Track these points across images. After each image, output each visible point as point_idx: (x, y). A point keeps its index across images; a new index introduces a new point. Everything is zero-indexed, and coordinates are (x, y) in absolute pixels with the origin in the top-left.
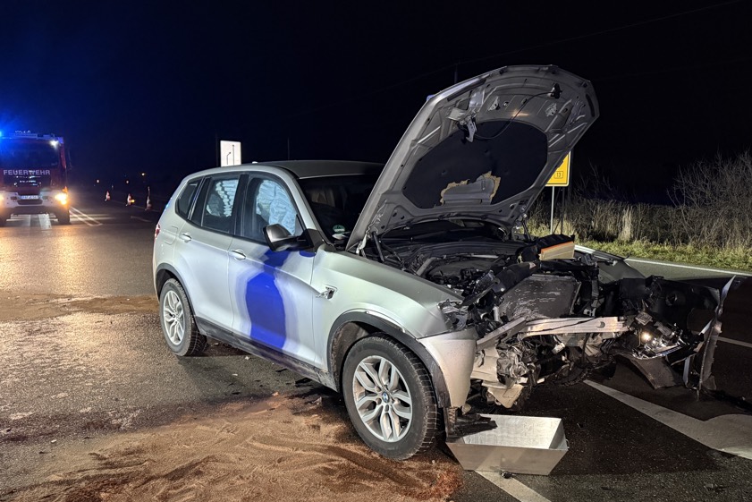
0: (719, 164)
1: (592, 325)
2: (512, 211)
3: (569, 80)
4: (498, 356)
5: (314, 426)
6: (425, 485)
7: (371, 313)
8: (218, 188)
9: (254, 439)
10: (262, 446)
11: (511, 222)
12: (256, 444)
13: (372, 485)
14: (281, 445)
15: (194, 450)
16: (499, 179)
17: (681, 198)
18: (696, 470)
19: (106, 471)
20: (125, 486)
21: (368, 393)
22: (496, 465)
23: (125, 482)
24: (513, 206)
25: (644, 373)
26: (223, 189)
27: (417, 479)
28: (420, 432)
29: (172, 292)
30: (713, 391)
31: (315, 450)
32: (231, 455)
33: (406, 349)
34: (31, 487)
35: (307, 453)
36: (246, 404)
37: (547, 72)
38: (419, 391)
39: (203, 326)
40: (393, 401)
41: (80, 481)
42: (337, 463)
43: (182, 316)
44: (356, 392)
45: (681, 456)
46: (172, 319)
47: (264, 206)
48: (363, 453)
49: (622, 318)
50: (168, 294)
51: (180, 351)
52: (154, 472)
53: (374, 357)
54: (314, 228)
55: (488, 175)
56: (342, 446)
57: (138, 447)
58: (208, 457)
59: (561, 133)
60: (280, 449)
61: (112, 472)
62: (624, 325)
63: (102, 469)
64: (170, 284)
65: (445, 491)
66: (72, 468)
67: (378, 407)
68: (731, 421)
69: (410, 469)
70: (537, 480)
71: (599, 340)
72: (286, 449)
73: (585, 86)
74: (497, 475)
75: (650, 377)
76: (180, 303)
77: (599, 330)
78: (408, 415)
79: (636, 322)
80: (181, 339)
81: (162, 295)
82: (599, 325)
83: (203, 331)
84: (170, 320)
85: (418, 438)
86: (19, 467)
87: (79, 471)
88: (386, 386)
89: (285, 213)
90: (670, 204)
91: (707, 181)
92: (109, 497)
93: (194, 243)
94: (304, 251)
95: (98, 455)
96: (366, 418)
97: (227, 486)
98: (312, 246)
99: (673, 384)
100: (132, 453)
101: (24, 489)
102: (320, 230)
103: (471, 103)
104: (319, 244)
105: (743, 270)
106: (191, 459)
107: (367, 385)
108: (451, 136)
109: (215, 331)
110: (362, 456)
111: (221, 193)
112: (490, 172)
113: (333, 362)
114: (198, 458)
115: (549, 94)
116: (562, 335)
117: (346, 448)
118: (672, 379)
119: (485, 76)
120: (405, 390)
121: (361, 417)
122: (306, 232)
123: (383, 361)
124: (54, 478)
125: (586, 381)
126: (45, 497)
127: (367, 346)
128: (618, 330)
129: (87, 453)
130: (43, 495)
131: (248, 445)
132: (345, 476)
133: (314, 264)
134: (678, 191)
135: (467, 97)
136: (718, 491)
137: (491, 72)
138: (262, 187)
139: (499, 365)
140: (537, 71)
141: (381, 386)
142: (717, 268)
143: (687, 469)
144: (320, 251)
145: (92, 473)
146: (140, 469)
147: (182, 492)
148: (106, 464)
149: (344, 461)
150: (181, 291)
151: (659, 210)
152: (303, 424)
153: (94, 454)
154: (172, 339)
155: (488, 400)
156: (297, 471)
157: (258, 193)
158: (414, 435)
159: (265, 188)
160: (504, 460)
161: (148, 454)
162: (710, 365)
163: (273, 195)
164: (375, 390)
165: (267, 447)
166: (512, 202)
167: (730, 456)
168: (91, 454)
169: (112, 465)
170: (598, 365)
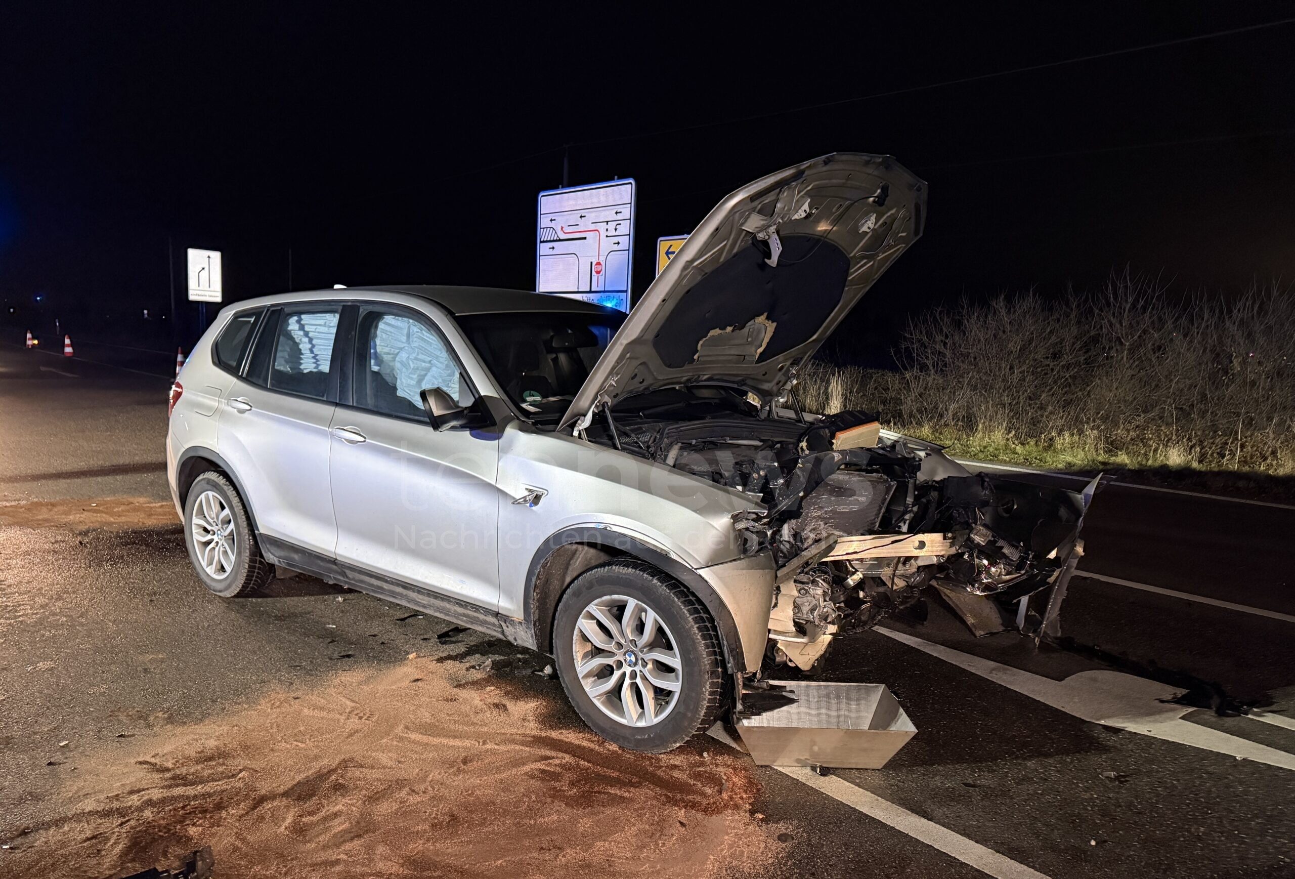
0: (965, 311)
1: (908, 546)
2: (780, 374)
3: (902, 177)
4: (796, 593)
5: (496, 706)
6: (708, 791)
7: (615, 529)
8: (293, 325)
9: (407, 728)
10: (425, 739)
11: (775, 389)
12: (414, 736)
13: (627, 795)
14: (455, 737)
15: (315, 751)
16: (775, 324)
17: (909, 360)
18: (1079, 752)
19: (178, 791)
20: (224, 814)
21: (597, 652)
22: (805, 756)
23: (219, 807)
24: (782, 367)
25: (960, 613)
26: (302, 328)
27: (692, 782)
28: (696, 710)
29: (210, 493)
30: (1056, 638)
31: (513, 742)
32: (380, 755)
33: (676, 585)
34: (59, 822)
35: (502, 748)
36: (369, 672)
37: (880, 164)
38: (695, 649)
39: (273, 549)
40: (645, 664)
41: (140, 809)
42: (557, 762)
43: (231, 533)
44: (578, 650)
45: (1051, 733)
46: (209, 537)
47: (386, 358)
48: (592, 746)
49: (950, 535)
50: (203, 496)
51: (226, 589)
52: (264, 788)
53: (615, 597)
54: (495, 395)
55: (761, 319)
56: (554, 734)
57: (218, 748)
58: (344, 761)
59: (870, 258)
60: (457, 743)
61: (190, 791)
62: (952, 545)
63: (170, 787)
64: (209, 481)
65: (742, 798)
66: (116, 788)
67: (617, 674)
68: (1095, 680)
69: (674, 767)
70: (867, 776)
71: (912, 568)
72: (467, 743)
73: (919, 190)
74: (808, 771)
75: (970, 620)
76: (227, 511)
77: (916, 553)
78: (674, 685)
79: (970, 540)
80: (228, 569)
81: (190, 499)
82: (917, 544)
83: (271, 556)
84: (204, 539)
85: (692, 720)
86: (20, 789)
87: (132, 792)
88: (633, 642)
89: (428, 370)
90: (894, 369)
91: (947, 337)
92: (203, 833)
93: (258, 414)
94: (479, 431)
95: (154, 765)
96: (595, 691)
97: (395, 806)
98: (494, 424)
99: (1001, 628)
100: (211, 759)
101: (46, 826)
102: (505, 398)
103: (778, 205)
104: (506, 422)
105: (1017, 464)
106: (316, 766)
107: (598, 639)
108: (735, 256)
109: (296, 557)
110: (592, 750)
111: (297, 334)
112: (766, 314)
113: (533, 606)
114: (326, 763)
115: (871, 199)
116: (861, 560)
117: (561, 737)
118: (999, 621)
119: (805, 164)
120: (669, 647)
121: (587, 689)
122: (480, 402)
123: (632, 604)
124: (89, 805)
125: (876, 628)
126: (88, 839)
127: (602, 581)
128: (942, 553)
129: (133, 761)
130: (83, 836)
131: (401, 739)
132: (579, 781)
133: (501, 451)
134: (907, 349)
135: (773, 198)
136: (1121, 782)
137: (812, 161)
138: (381, 325)
139: (797, 607)
140: (867, 163)
141: (623, 642)
142: (980, 461)
143: (1067, 752)
144: (510, 431)
145: (156, 794)
146: (237, 785)
147: (325, 819)
148: (174, 778)
149: (568, 759)
150: (231, 493)
151: (877, 375)
152: (477, 702)
153: (146, 763)
154: (211, 571)
155: (778, 659)
156: (498, 777)
157: (375, 336)
158: (684, 715)
159: (388, 328)
160: (816, 748)
161: (240, 760)
162: (1060, 601)
163: (404, 339)
164: (612, 647)
165: (436, 741)
166: (780, 360)
167: (1117, 731)
168: (141, 763)
169: (184, 780)
170: (902, 603)
